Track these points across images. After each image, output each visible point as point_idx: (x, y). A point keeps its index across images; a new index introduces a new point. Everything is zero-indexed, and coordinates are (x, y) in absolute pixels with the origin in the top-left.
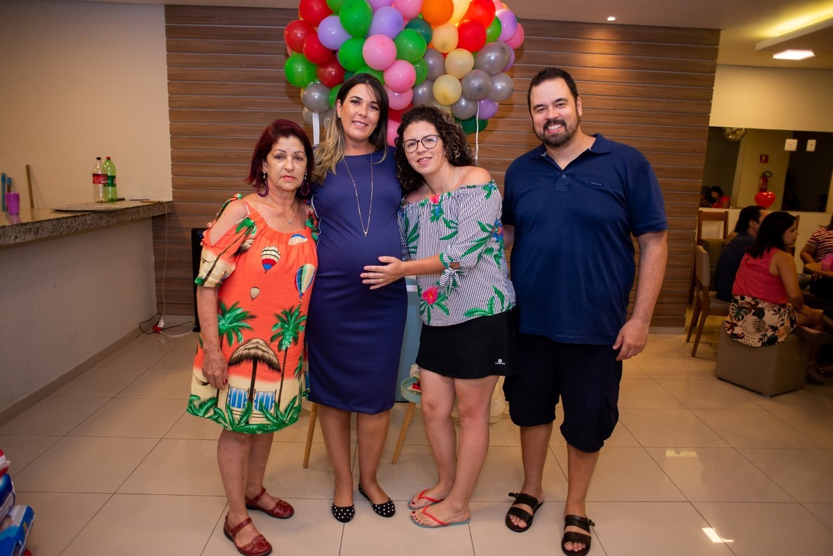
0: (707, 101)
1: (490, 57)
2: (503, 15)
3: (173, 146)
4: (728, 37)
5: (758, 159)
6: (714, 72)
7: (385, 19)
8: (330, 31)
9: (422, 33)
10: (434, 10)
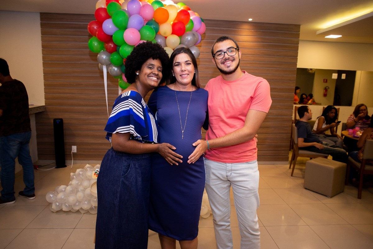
0: (295, 57)
1: (188, 39)
2: (194, 18)
3: (45, 79)
4: (304, 28)
5: (323, 81)
6: (298, 44)
7: (134, 21)
8: (108, 26)
9: (154, 27)
10: (159, 17)
